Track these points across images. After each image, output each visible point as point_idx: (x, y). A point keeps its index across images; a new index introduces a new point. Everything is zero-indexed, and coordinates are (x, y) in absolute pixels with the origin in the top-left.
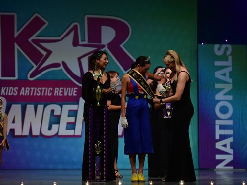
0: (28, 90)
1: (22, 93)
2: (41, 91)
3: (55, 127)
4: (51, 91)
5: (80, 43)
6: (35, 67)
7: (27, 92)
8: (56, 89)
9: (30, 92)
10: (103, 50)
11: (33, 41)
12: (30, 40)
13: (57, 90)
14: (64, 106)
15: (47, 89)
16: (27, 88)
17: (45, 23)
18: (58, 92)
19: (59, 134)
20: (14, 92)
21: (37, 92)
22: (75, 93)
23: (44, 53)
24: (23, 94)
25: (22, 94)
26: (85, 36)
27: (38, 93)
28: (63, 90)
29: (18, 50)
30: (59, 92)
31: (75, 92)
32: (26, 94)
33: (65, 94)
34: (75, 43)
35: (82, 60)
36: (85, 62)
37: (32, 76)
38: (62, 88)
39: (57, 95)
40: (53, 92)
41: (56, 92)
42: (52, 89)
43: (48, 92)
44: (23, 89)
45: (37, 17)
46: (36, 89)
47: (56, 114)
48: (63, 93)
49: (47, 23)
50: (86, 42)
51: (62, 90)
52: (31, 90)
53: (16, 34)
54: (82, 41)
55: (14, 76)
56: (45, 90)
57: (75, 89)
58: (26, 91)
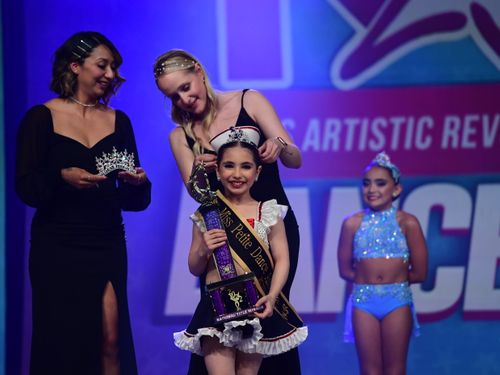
0: (333, 128)
1: (311, 142)
2: (388, 132)
3: (448, 278)
4: (426, 131)
6: (362, 32)
7: (332, 136)
8: (448, 120)
9: (343, 135)
13: (452, 125)
14: (483, 191)
15: (411, 121)
16: (329, 122)
18: (456, 132)
19: (468, 306)
21: (371, 136)
24: (316, 147)
25: (311, 148)
27: (377, 141)
28: (478, 125)
30: (460, 133)
32: (326, 147)
33: (488, 141)
37: (348, 72)
38: (475, 118)
39: (455, 144)
40: (436, 133)
41: (447, 132)
42: (430, 121)
44: (314, 124)
46: (365, 123)
47: (449, 222)
48: (477, 137)
51: (473, 124)
52: (345, 129)
55: (277, 74)
56: (403, 128)
58: (328, 135)
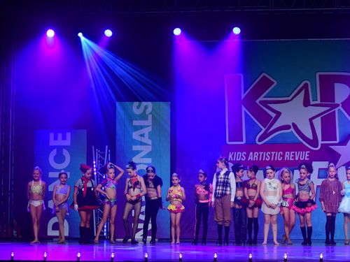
4: (281, 156)
5: (312, 103)
6: (264, 130)
7: (256, 157)
9: (259, 156)
10: (336, 109)
11: (260, 102)
12: (257, 101)
14: (296, 171)
16: (255, 153)
17: (273, 83)
18: (289, 156)
20: (242, 157)
22: (308, 157)
23: (273, 115)
26: (316, 94)
29: (245, 112)
31: (307, 155)
33: (297, 159)
34: (306, 103)
35: (314, 121)
36: (318, 123)
40: (283, 156)
41: (286, 156)
43: (278, 156)
44: (251, 153)
45: (264, 77)
48: (294, 157)
49: (276, 83)
50: (318, 102)
52: (259, 154)
53: (243, 96)
54: (313, 101)
56: (275, 154)
57: (307, 152)
